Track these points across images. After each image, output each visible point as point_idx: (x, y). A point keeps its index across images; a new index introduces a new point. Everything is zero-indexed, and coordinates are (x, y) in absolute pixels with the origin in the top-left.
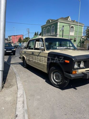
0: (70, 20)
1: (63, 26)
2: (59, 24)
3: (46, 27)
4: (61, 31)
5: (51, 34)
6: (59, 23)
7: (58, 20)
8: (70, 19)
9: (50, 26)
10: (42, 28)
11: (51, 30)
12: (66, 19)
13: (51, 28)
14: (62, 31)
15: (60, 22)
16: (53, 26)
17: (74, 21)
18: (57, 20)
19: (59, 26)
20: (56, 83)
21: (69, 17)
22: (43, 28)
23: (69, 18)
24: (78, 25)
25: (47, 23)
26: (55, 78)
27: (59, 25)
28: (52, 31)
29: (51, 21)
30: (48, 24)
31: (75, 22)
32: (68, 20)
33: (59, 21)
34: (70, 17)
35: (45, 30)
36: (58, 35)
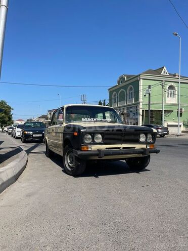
0: (165, 74)
1: (149, 87)
2: (141, 82)
3: (117, 90)
4: (145, 96)
5: (127, 103)
6: (141, 80)
7: (140, 75)
8: (165, 72)
9: (125, 87)
10: (111, 93)
11: (127, 94)
12: (158, 71)
13: (126, 91)
14: (147, 95)
15: (143, 79)
16: (131, 88)
17: (175, 76)
18: (138, 76)
19: (141, 87)
20: (70, 169)
21: (163, 68)
22: (112, 91)
23: (163, 71)
24: (178, 82)
25: (119, 82)
26: (69, 162)
27: (141, 84)
28: (128, 97)
29: (127, 77)
30: (122, 85)
31: (177, 77)
32: (162, 74)
33: (142, 77)
34: (165, 68)
35: (115, 95)
36: (141, 104)
